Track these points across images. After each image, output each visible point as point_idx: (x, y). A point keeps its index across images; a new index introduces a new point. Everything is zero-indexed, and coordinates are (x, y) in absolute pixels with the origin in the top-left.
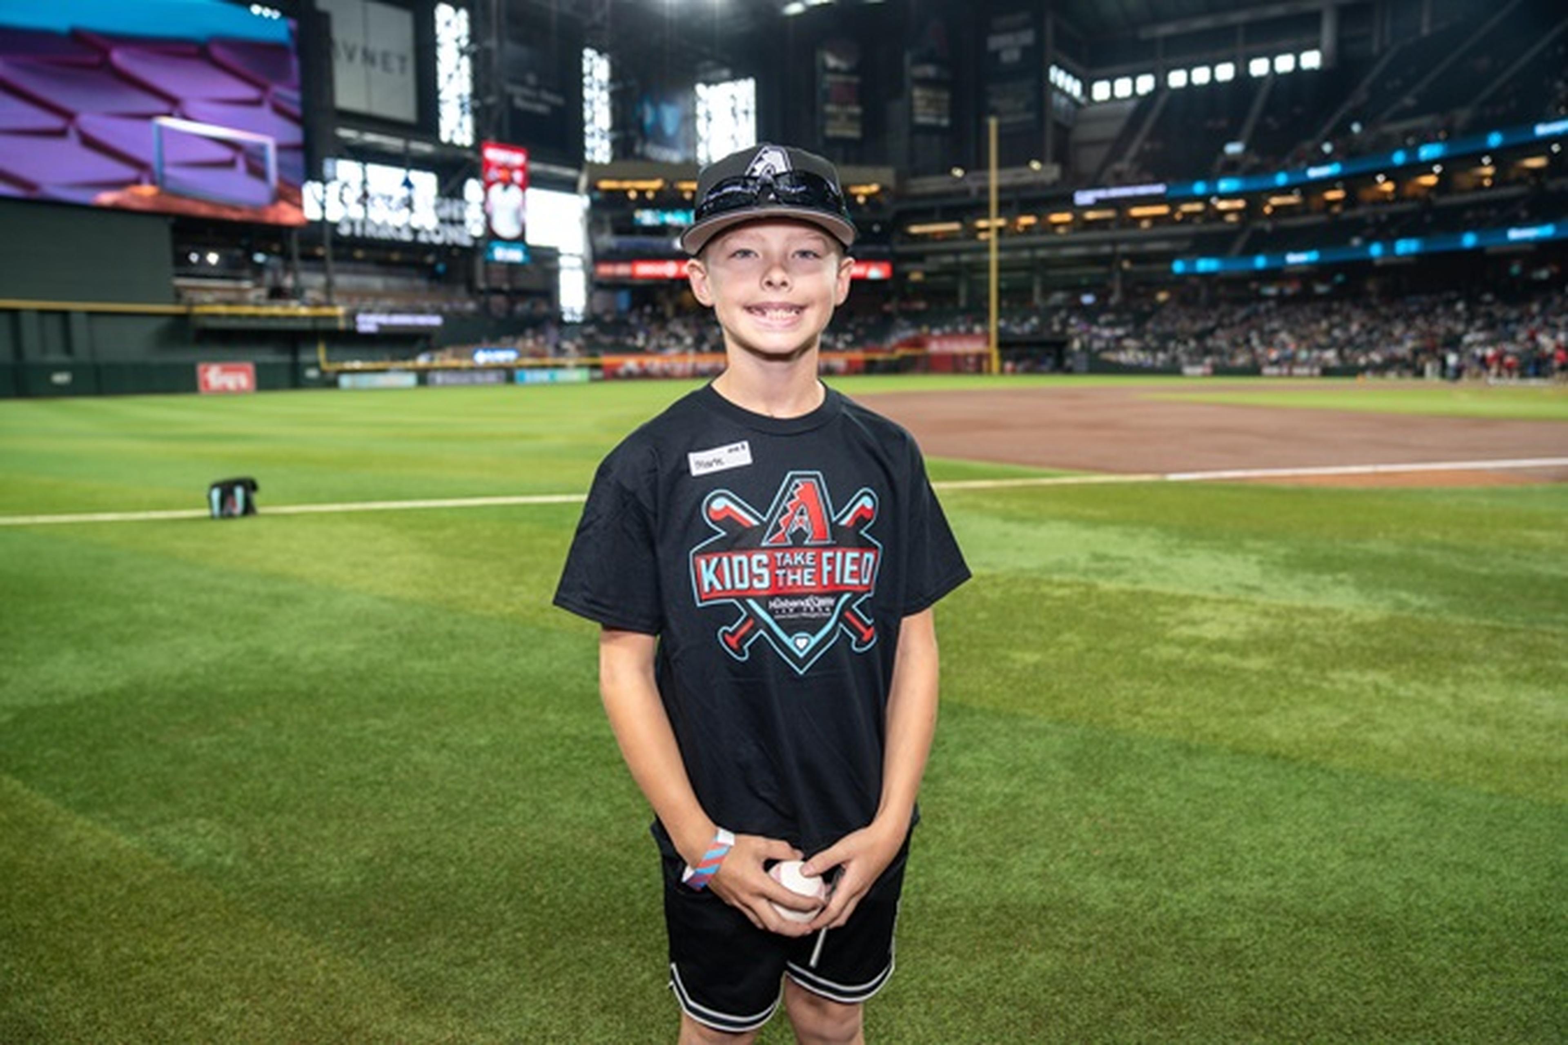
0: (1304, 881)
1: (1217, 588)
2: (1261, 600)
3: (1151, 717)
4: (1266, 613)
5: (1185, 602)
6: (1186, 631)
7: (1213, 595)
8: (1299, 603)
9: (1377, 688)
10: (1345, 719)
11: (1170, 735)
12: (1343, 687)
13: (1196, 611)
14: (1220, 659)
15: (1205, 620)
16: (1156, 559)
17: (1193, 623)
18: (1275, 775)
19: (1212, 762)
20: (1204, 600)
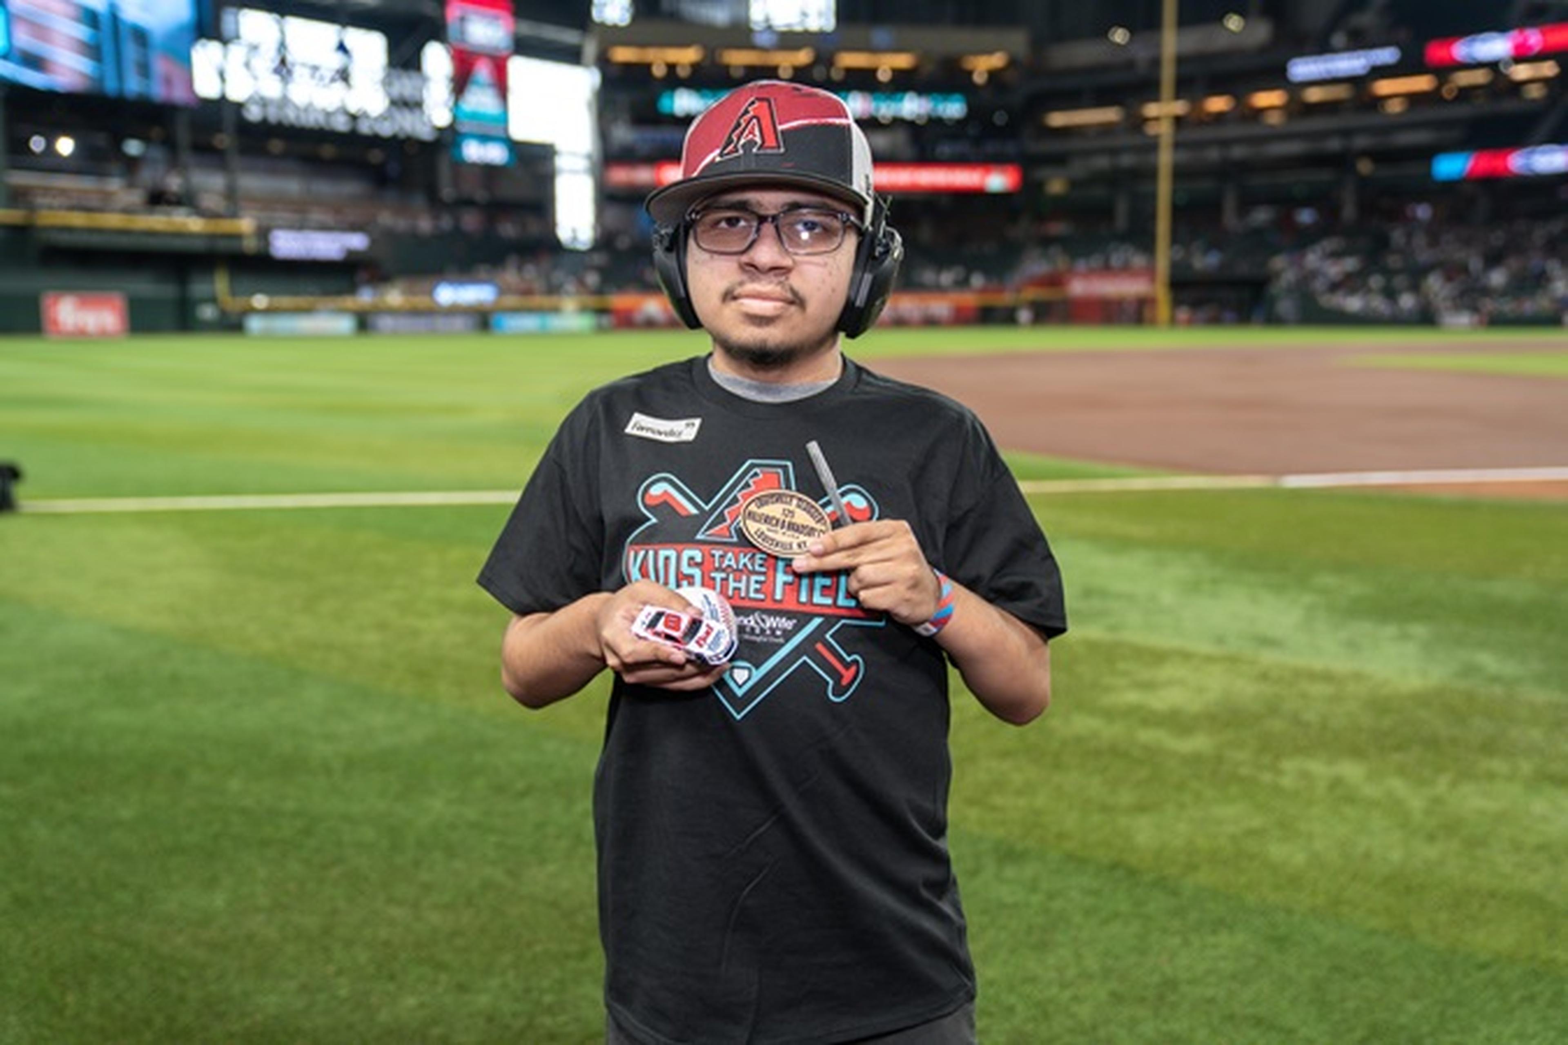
0: (1030, 1027)
1: (1220, 640)
2: (1268, 657)
3: (994, 809)
4: (1264, 676)
5: (1159, 657)
6: (1132, 697)
7: (1205, 648)
8: (1318, 664)
9: (1336, 783)
10: (1257, 822)
11: (1000, 832)
12: (1287, 782)
13: (1168, 671)
14: (1147, 736)
15: (1171, 683)
16: (1167, 597)
17: (1149, 686)
18: (1096, 893)
19: (1029, 870)
20: (1186, 656)
